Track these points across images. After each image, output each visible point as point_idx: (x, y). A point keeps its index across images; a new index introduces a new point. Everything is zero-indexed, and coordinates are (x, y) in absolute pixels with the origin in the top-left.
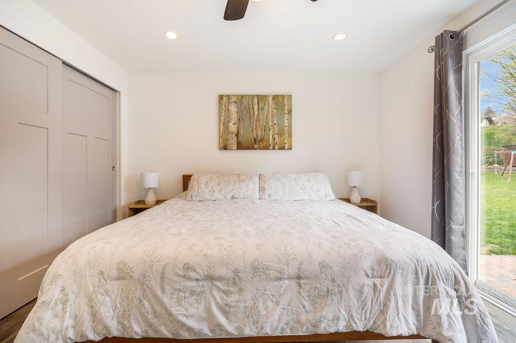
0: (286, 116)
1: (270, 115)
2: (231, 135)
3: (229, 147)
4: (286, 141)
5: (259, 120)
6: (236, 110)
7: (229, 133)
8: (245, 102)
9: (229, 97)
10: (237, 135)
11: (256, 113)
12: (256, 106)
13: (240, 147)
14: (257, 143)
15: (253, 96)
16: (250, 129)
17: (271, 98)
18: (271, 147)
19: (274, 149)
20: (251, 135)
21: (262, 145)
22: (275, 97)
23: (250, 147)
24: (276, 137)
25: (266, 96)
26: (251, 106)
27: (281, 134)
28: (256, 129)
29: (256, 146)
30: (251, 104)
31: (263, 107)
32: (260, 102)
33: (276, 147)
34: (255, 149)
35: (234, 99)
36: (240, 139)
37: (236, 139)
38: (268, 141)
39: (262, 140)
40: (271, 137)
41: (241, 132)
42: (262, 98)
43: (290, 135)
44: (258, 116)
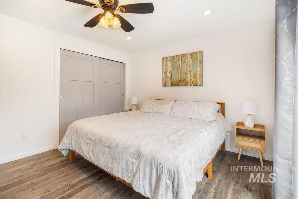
0: (199, 65)
1: (188, 66)
2: (168, 78)
3: (167, 85)
4: (198, 81)
5: (182, 69)
6: (170, 65)
7: (167, 77)
8: (175, 60)
9: (167, 58)
10: (171, 78)
11: (181, 65)
12: (181, 61)
13: (172, 85)
14: (181, 82)
15: (179, 56)
16: (177, 75)
17: (189, 55)
18: (189, 85)
19: (191, 85)
20: (178, 78)
21: (184, 83)
22: (191, 54)
23: (177, 85)
24: (192, 78)
25: (186, 54)
26: (178, 61)
27: (195, 76)
28: (180, 74)
29: (180, 84)
30: (178, 60)
31: (184, 61)
32: (183, 58)
33: (192, 84)
34: (180, 86)
35: (169, 59)
36: (172, 80)
37: (170, 80)
38: (187, 81)
39: (184, 80)
40: (189, 78)
41: (173, 77)
42: (184, 56)
43: (202, 77)
44: (182, 66)
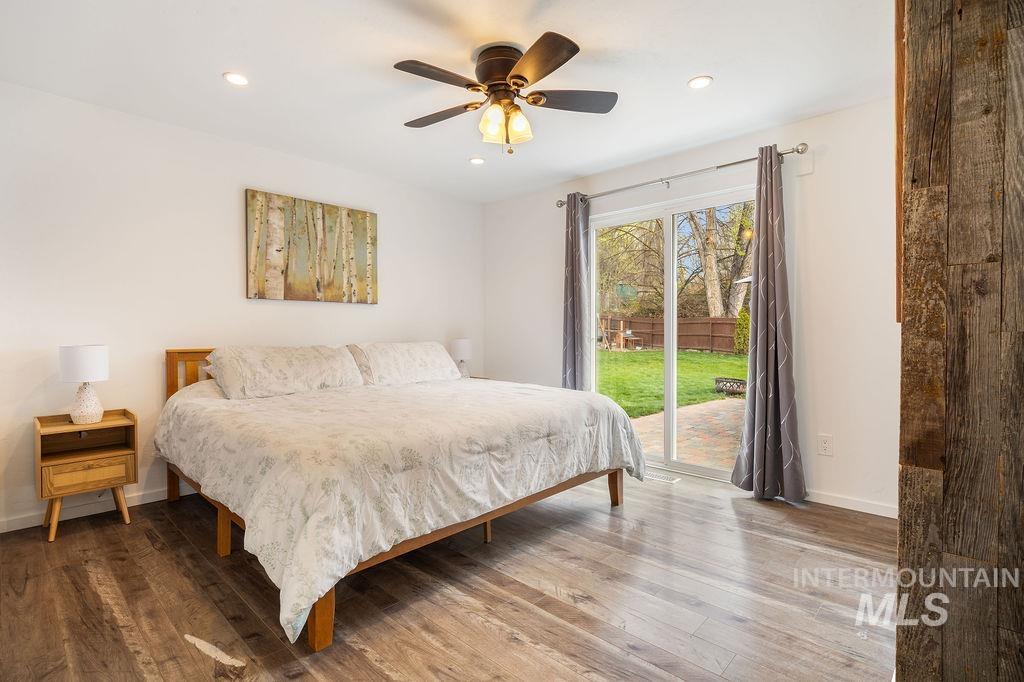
0: (369, 248)
1: (344, 243)
2: (272, 271)
3: (268, 294)
4: (369, 290)
5: (325, 249)
6: (282, 224)
7: (268, 267)
8: (300, 212)
9: (268, 196)
10: (285, 273)
11: (320, 235)
12: (320, 223)
13: (290, 294)
14: (322, 290)
15: (313, 204)
16: (310, 264)
17: (344, 213)
18: (345, 299)
19: (350, 301)
20: (311, 274)
21: (329, 294)
22: (351, 213)
23: (309, 297)
24: (354, 281)
25: (337, 208)
26: (311, 222)
27: (361, 278)
28: (320, 265)
29: (319, 295)
30: (310, 217)
31: (331, 227)
32: (327, 216)
33: (354, 299)
34: (318, 300)
35: (278, 203)
36: (290, 279)
37: (282, 279)
38: (340, 288)
39: (330, 284)
40: (345, 281)
41: (293, 267)
42: (329, 210)
43: (375, 281)
44: (324, 241)
